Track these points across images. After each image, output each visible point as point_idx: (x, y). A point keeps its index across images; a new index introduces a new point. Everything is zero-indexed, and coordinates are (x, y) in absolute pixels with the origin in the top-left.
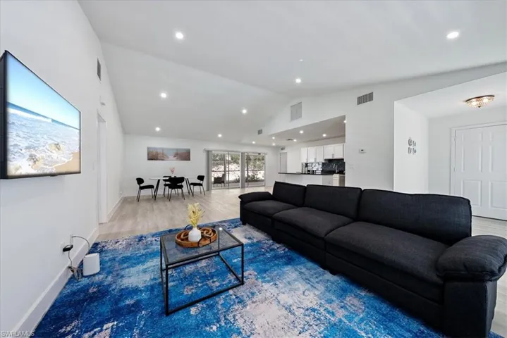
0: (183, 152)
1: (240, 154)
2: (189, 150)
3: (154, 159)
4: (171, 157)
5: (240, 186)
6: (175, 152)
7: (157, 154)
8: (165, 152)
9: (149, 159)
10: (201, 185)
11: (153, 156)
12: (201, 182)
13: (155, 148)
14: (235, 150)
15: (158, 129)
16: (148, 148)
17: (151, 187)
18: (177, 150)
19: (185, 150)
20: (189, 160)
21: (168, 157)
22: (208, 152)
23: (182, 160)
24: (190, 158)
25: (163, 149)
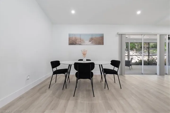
0: (98, 36)
1: (158, 37)
2: (103, 35)
3: (74, 44)
4: (87, 42)
5: (158, 72)
6: (90, 37)
7: (76, 39)
9: (69, 44)
10: (115, 73)
11: (72, 42)
12: (116, 69)
13: (75, 35)
14: (153, 32)
16: (69, 35)
18: (92, 35)
19: (99, 34)
20: (103, 44)
21: (84, 42)
22: (121, 36)
23: (96, 44)
24: (103, 43)
25: (80, 35)
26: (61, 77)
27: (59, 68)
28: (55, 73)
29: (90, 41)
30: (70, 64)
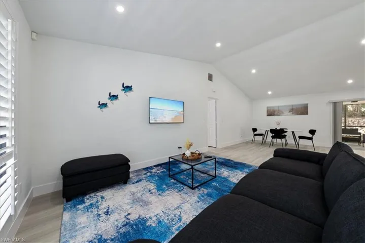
0: (300, 107)
2: (307, 104)
3: (272, 115)
4: (287, 113)
6: (291, 108)
7: (274, 111)
8: (280, 108)
9: (267, 116)
10: (310, 138)
11: (271, 113)
12: (312, 136)
13: (273, 107)
15: (270, 93)
16: (267, 108)
17: (261, 135)
18: (292, 106)
19: (302, 105)
20: (307, 114)
21: (283, 113)
22: (335, 104)
23: (298, 114)
24: (307, 112)
25: (279, 107)
26: (260, 138)
27: (256, 133)
28: (255, 135)
29: (290, 112)
30: (267, 130)
